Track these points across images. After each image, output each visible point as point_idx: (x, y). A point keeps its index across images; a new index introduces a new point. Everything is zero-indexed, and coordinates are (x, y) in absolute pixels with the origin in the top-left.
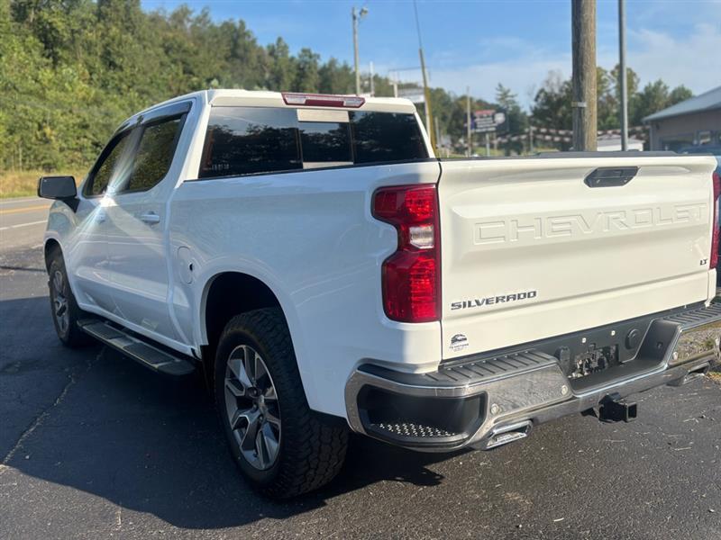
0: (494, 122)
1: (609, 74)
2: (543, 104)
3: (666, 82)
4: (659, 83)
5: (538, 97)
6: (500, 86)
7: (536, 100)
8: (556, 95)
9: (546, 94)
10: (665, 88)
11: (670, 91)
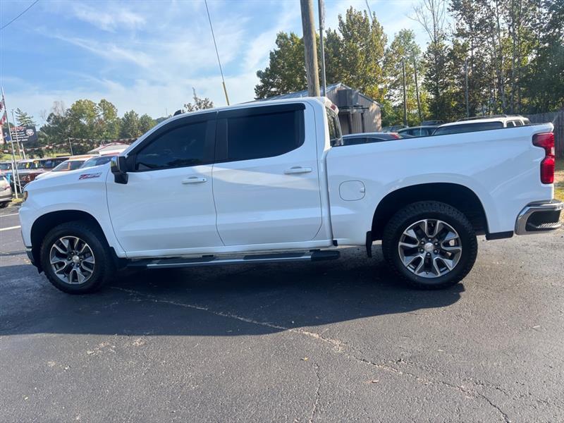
0: (26, 135)
1: (97, 105)
2: (53, 123)
3: (136, 112)
4: (133, 112)
5: (49, 118)
6: (18, 110)
7: (48, 121)
8: (62, 118)
9: (55, 116)
10: (137, 115)
11: (140, 117)
